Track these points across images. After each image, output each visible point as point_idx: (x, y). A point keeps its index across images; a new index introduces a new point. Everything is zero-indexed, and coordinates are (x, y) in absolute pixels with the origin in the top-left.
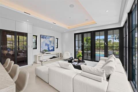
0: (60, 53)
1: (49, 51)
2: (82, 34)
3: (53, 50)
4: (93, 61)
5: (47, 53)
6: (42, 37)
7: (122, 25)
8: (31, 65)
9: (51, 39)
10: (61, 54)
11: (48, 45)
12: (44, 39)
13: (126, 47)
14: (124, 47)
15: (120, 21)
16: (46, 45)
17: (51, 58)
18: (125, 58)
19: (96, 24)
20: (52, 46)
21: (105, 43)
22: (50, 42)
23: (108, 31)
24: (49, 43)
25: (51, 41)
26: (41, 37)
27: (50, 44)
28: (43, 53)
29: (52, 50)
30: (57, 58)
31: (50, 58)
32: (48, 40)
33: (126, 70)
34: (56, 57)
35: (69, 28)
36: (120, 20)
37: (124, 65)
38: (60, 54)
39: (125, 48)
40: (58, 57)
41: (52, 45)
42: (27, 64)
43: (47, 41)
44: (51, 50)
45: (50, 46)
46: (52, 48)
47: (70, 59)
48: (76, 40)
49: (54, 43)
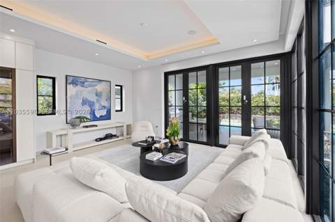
0: (127, 126)
1: (95, 119)
2: (185, 73)
3: (108, 117)
4: (211, 146)
5: (87, 127)
6: (72, 80)
7: (288, 47)
8: (31, 161)
9: (100, 87)
10: (129, 126)
11: (91, 104)
12: (79, 88)
13: (300, 109)
14: (294, 107)
15: (283, 37)
16: (85, 102)
17: (101, 139)
18: (296, 137)
19: (219, 43)
20: (104, 107)
21: (245, 97)
22: (97, 95)
23: (252, 65)
24: (93, 98)
25: (101, 93)
26: (69, 82)
27: (98, 101)
28: (73, 125)
29: (102, 118)
30: (118, 137)
31: (96, 140)
32: (89, 89)
33: (300, 173)
34: (115, 136)
35: (148, 57)
36: (283, 32)
37: (294, 157)
38: (125, 127)
39: (296, 109)
40: (122, 135)
41: (103, 104)
42: (14, 161)
43: (87, 92)
44: (101, 116)
45: (97, 106)
46: (104, 113)
47: (146, 141)
48: (170, 89)
49: (109, 99)
